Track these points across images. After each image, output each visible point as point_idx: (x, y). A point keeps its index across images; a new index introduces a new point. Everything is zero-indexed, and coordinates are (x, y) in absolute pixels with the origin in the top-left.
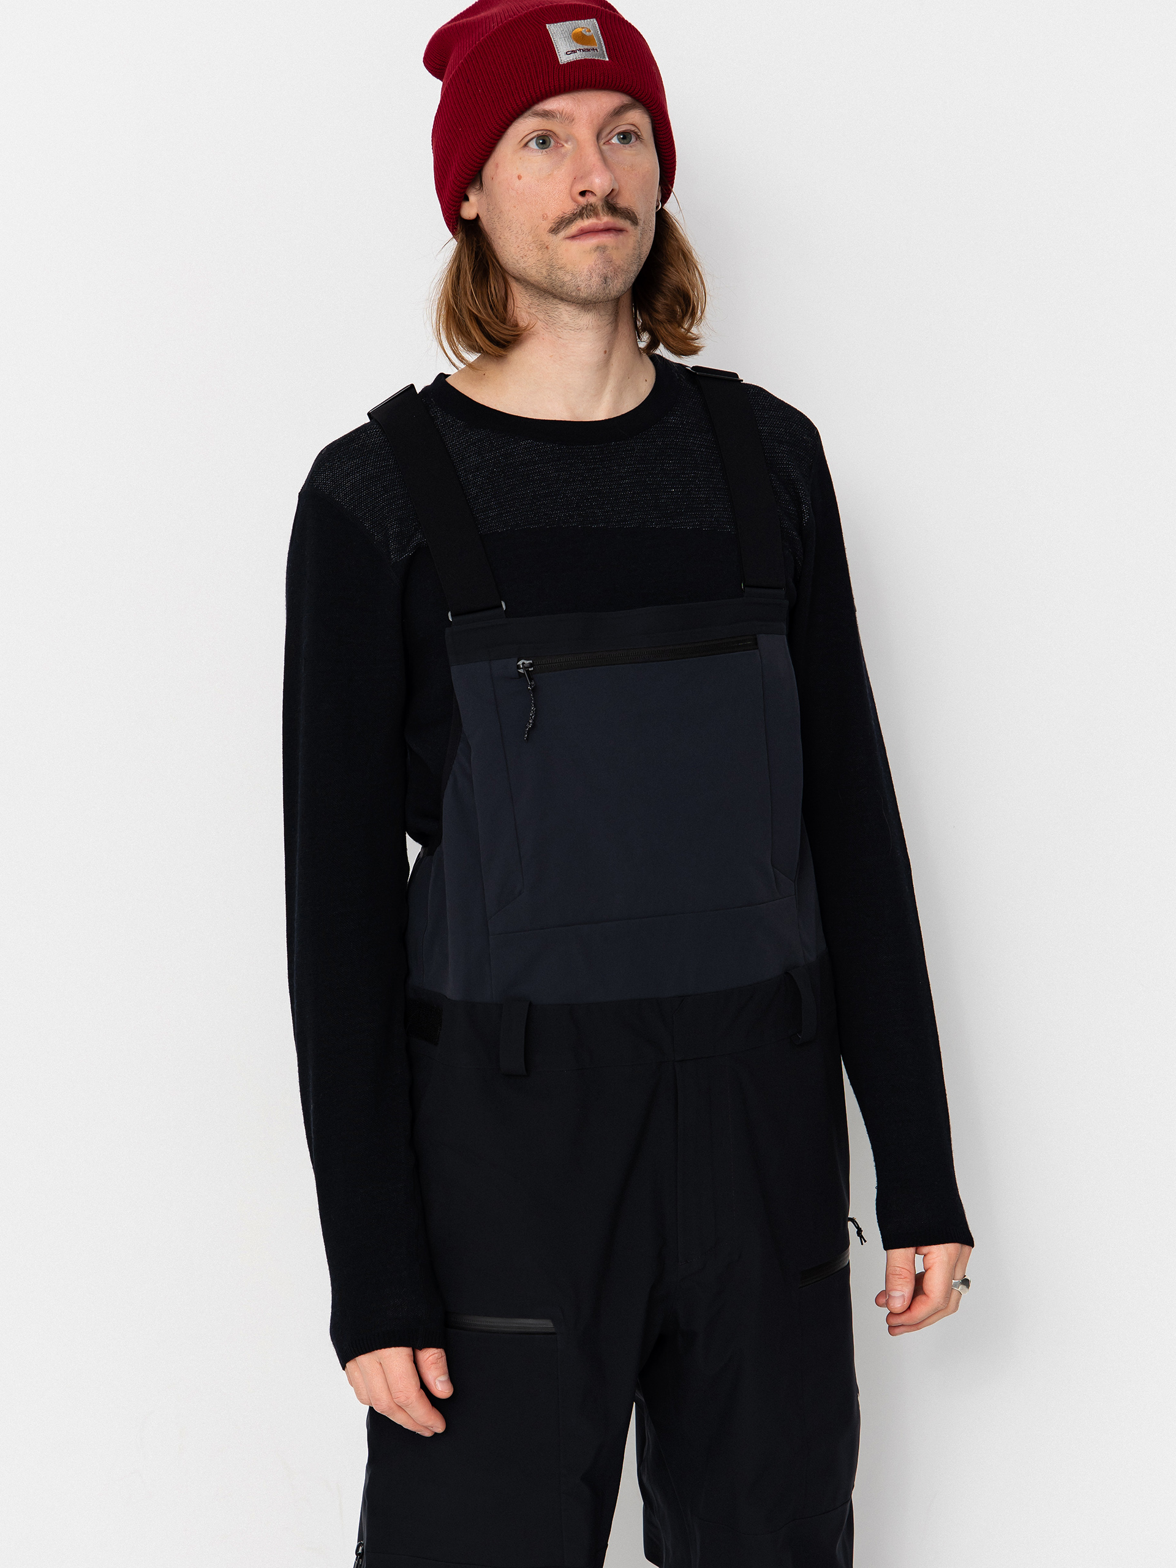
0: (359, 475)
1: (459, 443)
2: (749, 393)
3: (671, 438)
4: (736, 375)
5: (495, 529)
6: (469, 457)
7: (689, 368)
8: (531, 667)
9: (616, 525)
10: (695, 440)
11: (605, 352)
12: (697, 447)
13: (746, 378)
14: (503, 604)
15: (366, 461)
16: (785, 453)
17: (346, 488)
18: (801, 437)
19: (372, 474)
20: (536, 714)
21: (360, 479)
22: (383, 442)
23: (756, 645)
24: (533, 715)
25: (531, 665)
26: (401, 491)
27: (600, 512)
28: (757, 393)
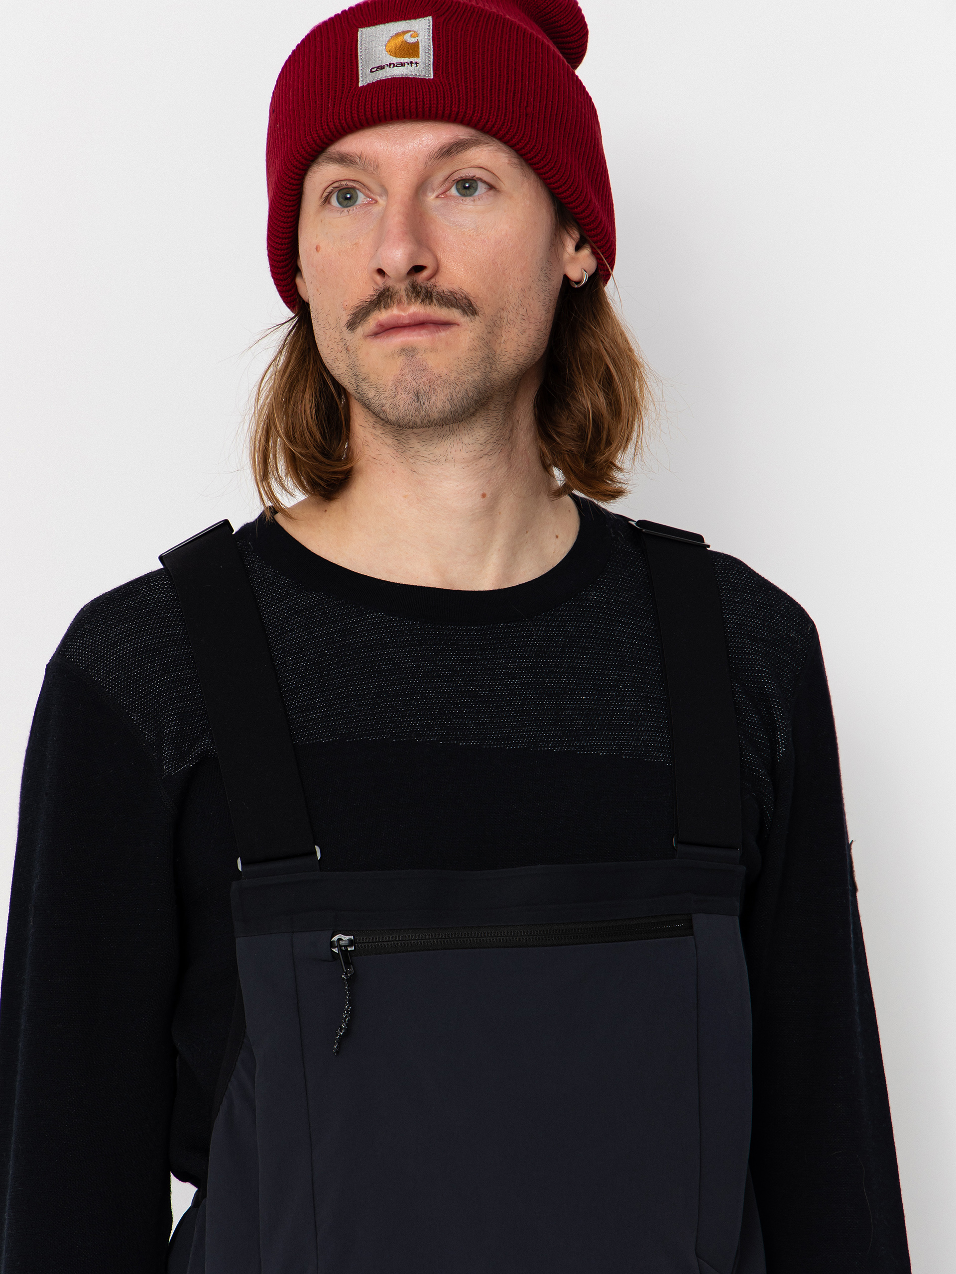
0: (131, 645)
1: (279, 610)
2: (717, 565)
3: (588, 622)
4: (700, 538)
5: (317, 738)
6: (291, 631)
7: (633, 523)
8: (350, 946)
9: (494, 744)
10: (625, 627)
11: (484, 496)
12: (627, 638)
13: (716, 544)
14: (318, 849)
15: (142, 625)
16: (758, 655)
17: (110, 663)
18: (786, 634)
19: (148, 645)
20: (352, 1014)
21: (130, 652)
22: (171, 601)
23: (689, 929)
24: (346, 1017)
25: (351, 943)
26: (188, 673)
27: (472, 723)
28: (729, 565)
